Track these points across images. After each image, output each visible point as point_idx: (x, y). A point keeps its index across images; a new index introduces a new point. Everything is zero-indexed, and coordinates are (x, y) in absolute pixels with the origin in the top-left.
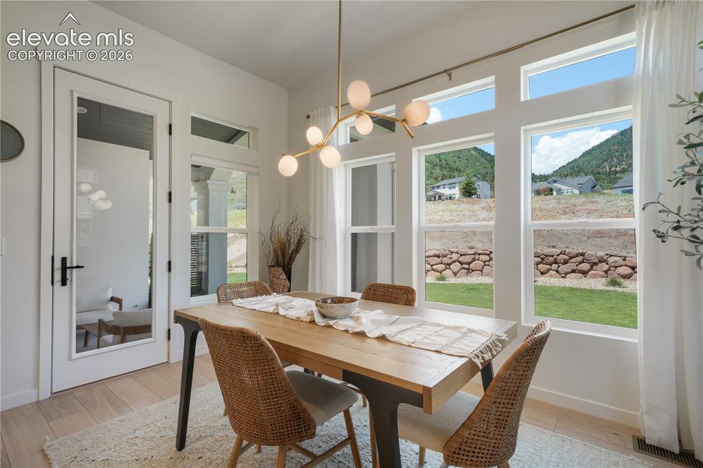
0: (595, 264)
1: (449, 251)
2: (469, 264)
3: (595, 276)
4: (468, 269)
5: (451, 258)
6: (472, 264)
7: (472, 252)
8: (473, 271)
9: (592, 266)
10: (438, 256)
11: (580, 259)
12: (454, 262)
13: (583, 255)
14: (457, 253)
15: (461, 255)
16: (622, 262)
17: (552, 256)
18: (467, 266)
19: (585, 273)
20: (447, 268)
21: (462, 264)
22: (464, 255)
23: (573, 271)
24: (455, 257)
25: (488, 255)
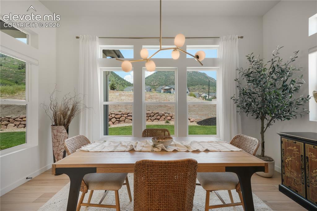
0: (162, 116)
1: (111, 113)
2: (119, 118)
3: (162, 120)
4: (119, 121)
5: (111, 116)
6: (121, 119)
7: (121, 113)
8: (121, 121)
9: (161, 117)
11: (157, 114)
12: (113, 118)
13: (158, 113)
14: (114, 114)
15: (116, 115)
16: (168, 115)
17: (149, 114)
19: (159, 119)
20: (110, 121)
21: (116, 119)
22: (117, 115)
23: (155, 119)
24: (113, 116)
25: (127, 114)
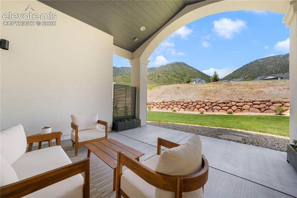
1: (230, 101)
2: (242, 106)
4: (241, 109)
5: (231, 104)
6: (243, 107)
7: (243, 101)
8: (244, 110)
10: (225, 103)
12: (233, 106)
14: (235, 102)
15: (237, 103)
18: (241, 108)
20: (229, 108)
21: (238, 107)
22: (239, 102)
24: (234, 103)
25: (252, 102)
